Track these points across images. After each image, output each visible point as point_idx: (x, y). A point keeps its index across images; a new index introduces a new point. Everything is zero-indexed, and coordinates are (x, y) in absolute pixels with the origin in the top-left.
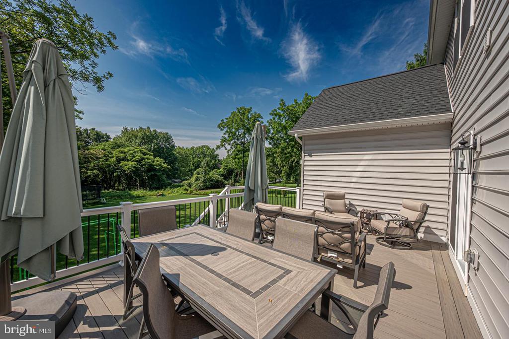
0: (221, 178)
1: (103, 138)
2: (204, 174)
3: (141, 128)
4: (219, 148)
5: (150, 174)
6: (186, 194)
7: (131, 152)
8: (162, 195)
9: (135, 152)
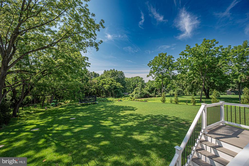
0: (148, 93)
1: (97, 75)
2: (140, 90)
3: (111, 70)
4: (149, 77)
5: (115, 90)
6: (132, 100)
7: (107, 80)
8: (121, 101)
9: (109, 81)
